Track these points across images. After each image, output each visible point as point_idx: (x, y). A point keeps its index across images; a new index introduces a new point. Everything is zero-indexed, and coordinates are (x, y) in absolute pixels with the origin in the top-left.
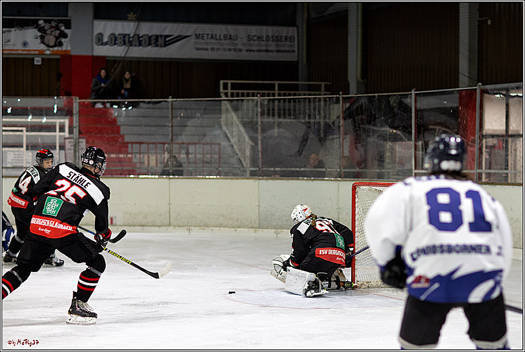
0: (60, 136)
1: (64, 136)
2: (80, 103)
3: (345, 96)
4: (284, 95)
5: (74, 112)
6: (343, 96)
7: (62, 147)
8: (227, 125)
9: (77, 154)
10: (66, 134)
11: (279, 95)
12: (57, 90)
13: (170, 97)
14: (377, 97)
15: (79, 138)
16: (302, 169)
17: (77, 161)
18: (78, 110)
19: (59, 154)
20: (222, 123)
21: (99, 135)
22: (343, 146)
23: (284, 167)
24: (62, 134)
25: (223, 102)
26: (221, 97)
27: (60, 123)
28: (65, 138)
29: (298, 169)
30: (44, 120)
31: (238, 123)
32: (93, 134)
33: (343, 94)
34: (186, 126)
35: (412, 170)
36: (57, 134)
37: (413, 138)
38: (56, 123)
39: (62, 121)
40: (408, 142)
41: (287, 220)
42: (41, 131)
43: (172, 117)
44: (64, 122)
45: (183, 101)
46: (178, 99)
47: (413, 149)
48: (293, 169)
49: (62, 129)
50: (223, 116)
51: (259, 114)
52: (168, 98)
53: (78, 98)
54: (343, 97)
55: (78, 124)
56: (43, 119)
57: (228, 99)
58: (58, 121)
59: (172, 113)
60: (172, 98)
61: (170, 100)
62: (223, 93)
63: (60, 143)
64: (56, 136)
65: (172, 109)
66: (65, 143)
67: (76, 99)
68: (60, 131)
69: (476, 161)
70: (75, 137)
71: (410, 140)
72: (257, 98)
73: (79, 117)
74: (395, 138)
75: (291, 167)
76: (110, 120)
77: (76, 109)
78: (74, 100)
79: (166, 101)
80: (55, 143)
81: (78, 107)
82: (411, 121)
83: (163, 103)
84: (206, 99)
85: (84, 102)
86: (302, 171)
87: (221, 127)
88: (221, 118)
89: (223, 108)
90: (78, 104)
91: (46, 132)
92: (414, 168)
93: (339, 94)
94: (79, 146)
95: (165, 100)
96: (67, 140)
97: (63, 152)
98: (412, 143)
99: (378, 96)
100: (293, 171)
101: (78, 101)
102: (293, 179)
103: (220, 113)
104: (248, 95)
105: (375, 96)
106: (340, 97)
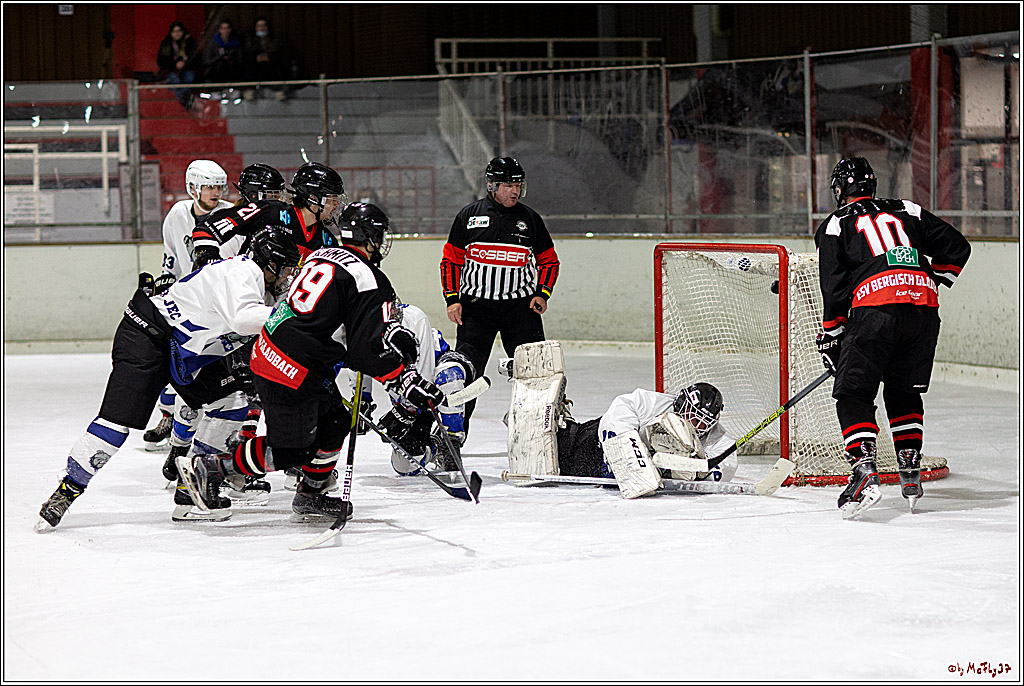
0: (109, 160)
1: (117, 159)
2: (140, 91)
3: (672, 66)
4: (567, 65)
5: (130, 111)
6: (667, 66)
7: (114, 182)
8: (451, 130)
9: (138, 195)
10: (122, 155)
11: (557, 65)
12: (105, 65)
13: (322, 76)
14: (734, 66)
15: (141, 163)
16: (589, 217)
17: (139, 209)
18: (136, 104)
19: (109, 195)
20: (441, 125)
21: (181, 156)
22: (669, 168)
23: (554, 213)
24: (114, 155)
25: (441, 82)
26: (437, 73)
27: (108, 132)
28: (121, 164)
29: (582, 217)
30: (66, 128)
31: (472, 125)
32: (170, 153)
33: (666, 63)
34: (354, 134)
35: (807, 215)
36: (104, 155)
37: (808, 149)
38: (100, 132)
39: (113, 128)
40: (801, 156)
41: (561, 321)
42: (64, 151)
43: (327, 115)
44: (117, 132)
45: (349, 82)
46: (339, 80)
47: (809, 171)
48: (571, 217)
49: (113, 146)
50: (443, 110)
51: (501, 106)
52: (318, 78)
53: (136, 82)
54: (667, 68)
55: (137, 135)
56: (63, 125)
57: (450, 75)
58: (104, 129)
59: (326, 109)
60: (326, 78)
61: (322, 81)
62: (440, 63)
63: (109, 174)
64: (100, 160)
65: (327, 99)
66: (119, 173)
67: (133, 84)
68: (110, 150)
69: (932, 191)
70: (132, 162)
71: (804, 152)
72: (498, 74)
73: (140, 121)
74: (773, 150)
75: (568, 214)
76: (201, 124)
77: (133, 103)
78: (130, 87)
79: (314, 85)
80: (101, 174)
81: (136, 100)
82: (804, 115)
83: (309, 87)
84: (393, 78)
85: (149, 90)
86: (590, 220)
87: (439, 133)
88: (438, 115)
89: (442, 94)
90: (136, 95)
91: (75, 151)
92: (810, 209)
93: (660, 63)
94: (141, 179)
95: (312, 81)
96: (123, 168)
97: (115, 191)
98: (806, 158)
99: (737, 63)
100: (572, 220)
101: (137, 87)
102: (571, 238)
103: (437, 106)
104: (482, 68)
105: (731, 64)
106: (662, 68)
